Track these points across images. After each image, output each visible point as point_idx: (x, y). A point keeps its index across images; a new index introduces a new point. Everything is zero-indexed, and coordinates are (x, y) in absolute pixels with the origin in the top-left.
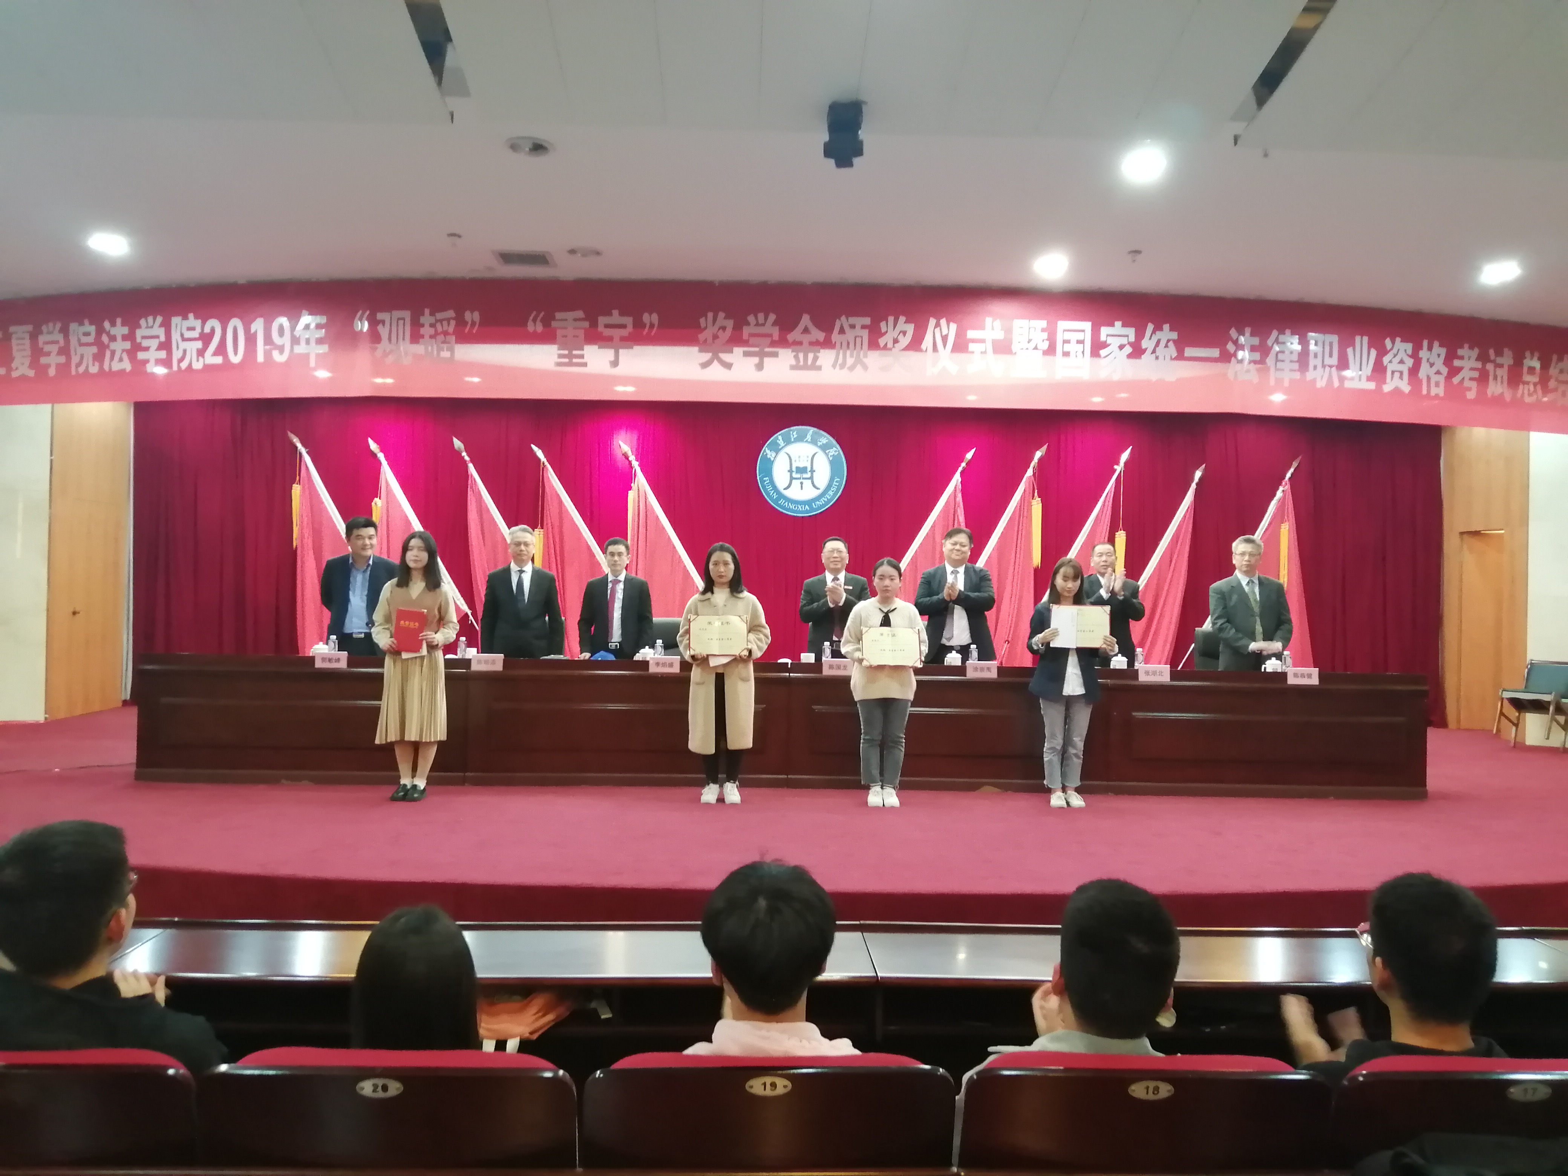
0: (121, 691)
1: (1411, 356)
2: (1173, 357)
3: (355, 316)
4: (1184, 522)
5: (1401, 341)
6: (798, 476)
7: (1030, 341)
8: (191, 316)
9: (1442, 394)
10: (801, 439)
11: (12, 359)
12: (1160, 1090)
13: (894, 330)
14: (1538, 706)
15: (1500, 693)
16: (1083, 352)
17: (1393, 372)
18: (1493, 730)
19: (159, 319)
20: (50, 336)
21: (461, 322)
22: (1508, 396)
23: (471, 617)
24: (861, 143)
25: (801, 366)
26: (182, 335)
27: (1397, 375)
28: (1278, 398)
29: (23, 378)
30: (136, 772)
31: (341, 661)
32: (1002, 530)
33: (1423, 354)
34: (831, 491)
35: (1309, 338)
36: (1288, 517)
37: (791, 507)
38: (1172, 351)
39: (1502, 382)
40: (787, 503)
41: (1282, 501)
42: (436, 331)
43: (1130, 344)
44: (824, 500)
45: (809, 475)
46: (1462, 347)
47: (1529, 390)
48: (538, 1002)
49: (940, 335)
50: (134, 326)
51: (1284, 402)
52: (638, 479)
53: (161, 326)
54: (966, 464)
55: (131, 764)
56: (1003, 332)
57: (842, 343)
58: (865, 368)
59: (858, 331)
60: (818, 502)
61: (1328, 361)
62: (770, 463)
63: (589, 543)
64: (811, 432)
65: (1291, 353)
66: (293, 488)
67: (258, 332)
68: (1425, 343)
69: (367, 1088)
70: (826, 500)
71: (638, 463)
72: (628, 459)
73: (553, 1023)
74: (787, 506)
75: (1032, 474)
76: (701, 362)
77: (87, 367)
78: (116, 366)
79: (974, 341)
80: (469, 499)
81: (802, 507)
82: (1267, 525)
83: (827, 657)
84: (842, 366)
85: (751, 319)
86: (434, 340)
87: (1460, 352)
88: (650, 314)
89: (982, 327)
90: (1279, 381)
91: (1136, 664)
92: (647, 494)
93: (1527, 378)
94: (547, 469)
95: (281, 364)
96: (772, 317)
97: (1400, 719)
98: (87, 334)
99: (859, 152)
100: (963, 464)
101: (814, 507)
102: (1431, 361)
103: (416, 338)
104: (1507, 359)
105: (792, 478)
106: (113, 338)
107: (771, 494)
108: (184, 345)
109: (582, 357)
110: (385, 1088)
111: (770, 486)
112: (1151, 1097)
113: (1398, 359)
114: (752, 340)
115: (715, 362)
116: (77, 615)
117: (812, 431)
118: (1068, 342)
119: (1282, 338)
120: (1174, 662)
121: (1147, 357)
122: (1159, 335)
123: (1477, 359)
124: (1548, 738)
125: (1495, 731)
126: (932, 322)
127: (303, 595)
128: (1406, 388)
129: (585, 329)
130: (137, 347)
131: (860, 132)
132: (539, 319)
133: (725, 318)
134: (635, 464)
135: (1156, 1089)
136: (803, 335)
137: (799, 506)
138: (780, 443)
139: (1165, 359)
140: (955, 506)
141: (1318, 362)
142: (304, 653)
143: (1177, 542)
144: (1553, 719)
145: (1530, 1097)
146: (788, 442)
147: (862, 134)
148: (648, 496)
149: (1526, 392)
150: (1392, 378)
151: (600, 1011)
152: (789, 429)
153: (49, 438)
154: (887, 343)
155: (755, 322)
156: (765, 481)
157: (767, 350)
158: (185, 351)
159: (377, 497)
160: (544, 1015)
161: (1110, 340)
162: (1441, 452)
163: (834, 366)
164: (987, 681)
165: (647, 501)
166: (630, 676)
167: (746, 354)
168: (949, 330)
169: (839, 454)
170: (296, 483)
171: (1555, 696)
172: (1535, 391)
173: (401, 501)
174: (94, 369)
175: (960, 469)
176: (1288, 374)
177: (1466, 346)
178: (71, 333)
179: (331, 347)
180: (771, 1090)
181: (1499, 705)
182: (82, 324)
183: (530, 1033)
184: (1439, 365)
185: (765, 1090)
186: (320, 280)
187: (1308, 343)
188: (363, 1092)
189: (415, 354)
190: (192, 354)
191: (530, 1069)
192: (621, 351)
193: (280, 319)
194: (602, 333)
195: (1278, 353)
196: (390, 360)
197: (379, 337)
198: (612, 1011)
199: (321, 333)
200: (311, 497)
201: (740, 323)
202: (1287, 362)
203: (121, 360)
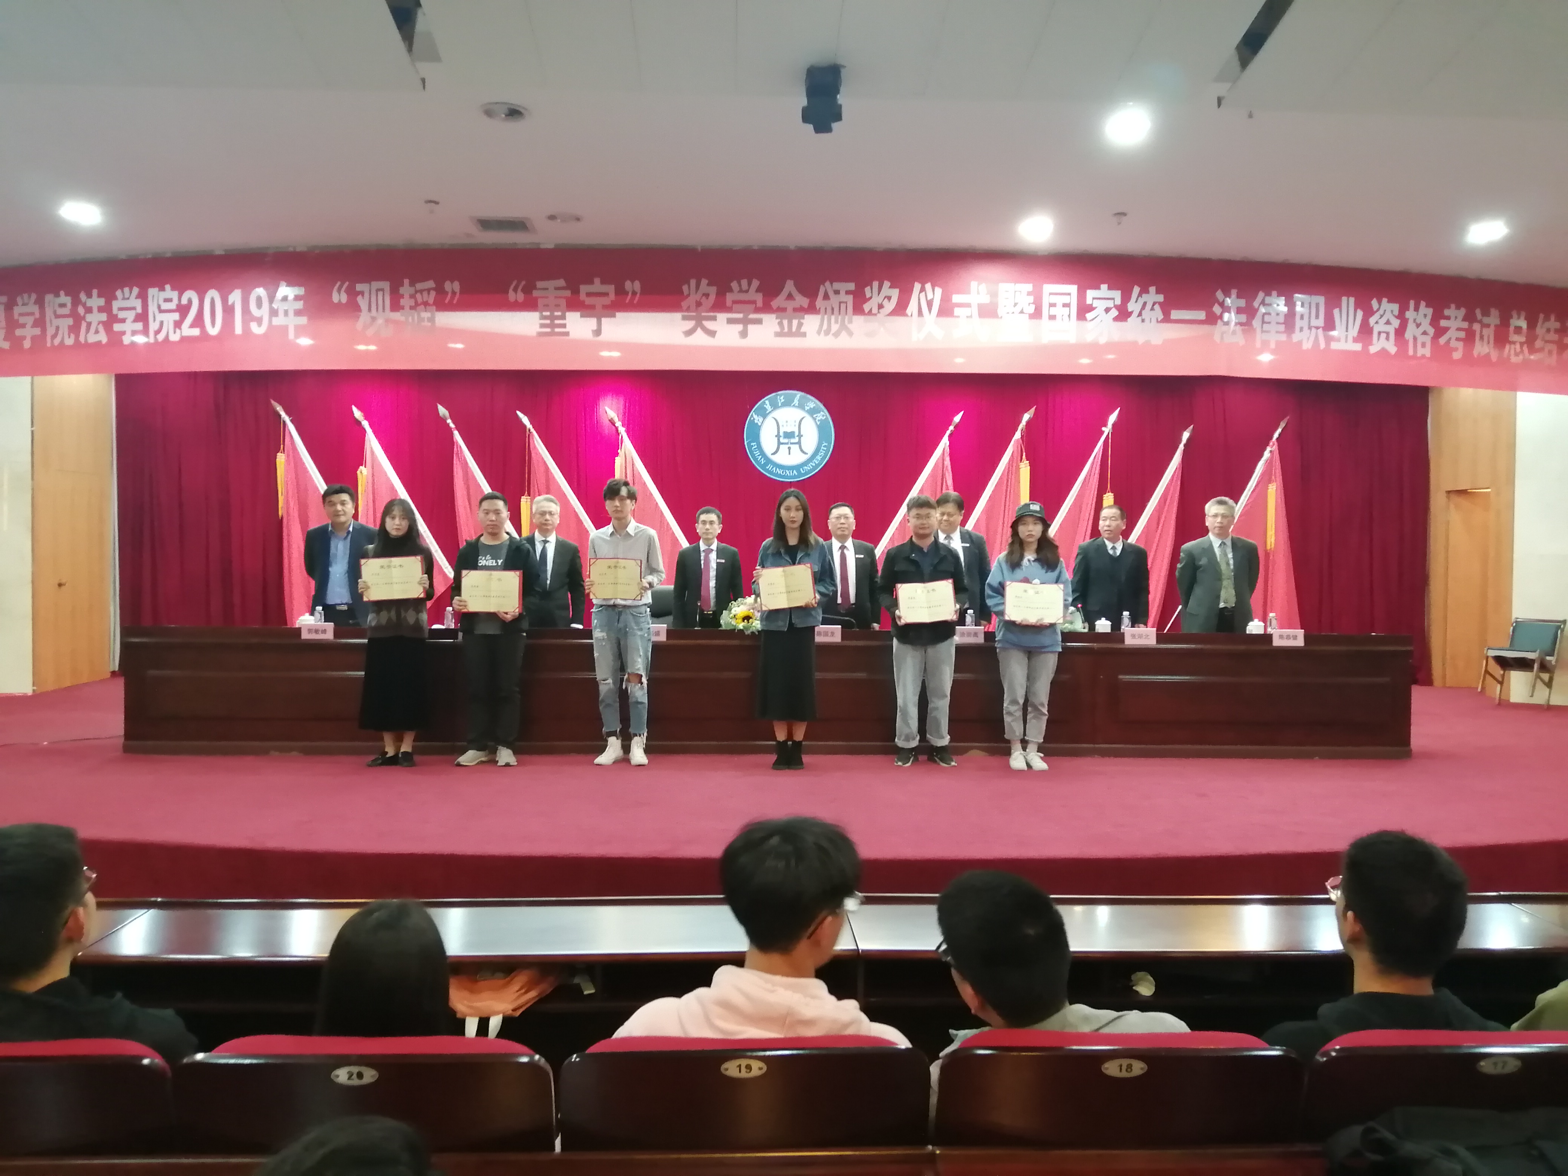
0: (110, 662)
1: (1397, 317)
2: (1159, 320)
3: (334, 285)
5: (1388, 302)
6: (786, 441)
7: (1016, 304)
8: (168, 287)
9: (1428, 354)
10: (788, 403)
12: (1133, 1068)
13: (878, 295)
14: (1523, 664)
15: (1485, 651)
16: (1069, 316)
17: (1379, 333)
18: (1477, 688)
19: (136, 290)
20: (26, 307)
21: (440, 290)
22: (1494, 355)
24: (840, 107)
25: (786, 332)
26: (159, 307)
27: (1383, 336)
28: (1266, 358)
30: (124, 744)
31: (327, 632)
32: (990, 492)
33: (1410, 314)
34: (819, 456)
35: (1294, 299)
36: (1275, 478)
37: (779, 472)
38: (1158, 313)
39: (1489, 343)
40: (774, 468)
41: (1269, 462)
42: (416, 302)
43: (1116, 307)
44: (811, 465)
45: (796, 440)
46: (1449, 308)
47: (1515, 349)
48: (521, 979)
49: (925, 300)
50: (110, 298)
51: (1271, 362)
52: (625, 446)
53: (137, 297)
54: (954, 428)
55: (119, 737)
56: (989, 296)
57: (826, 308)
58: (850, 334)
59: (843, 297)
60: (806, 467)
61: (1314, 322)
62: (757, 428)
63: (576, 510)
64: (798, 396)
65: (1278, 314)
66: (278, 457)
67: (236, 304)
68: (1412, 303)
69: (342, 1075)
70: (814, 465)
71: (624, 429)
72: (614, 426)
73: (536, 999)
74: (774, 471)
75: (1020, 437)
76: (684, 329)
77: (63, 340)
78: (92, 338)
79: (960, 305)
80: (455, 465)
81: (790, 473)
84: (827, 333)
85: (734, 285)
86: (413, 311)
87: (1447, 312)
88: (633, 281)
89: (968, 292)
90: (1266, 343)
91: (1123, 627)
92: (634, 459)
93: (1514, 337)
94: (533, 435)
95: (259, 335)
96: (756, 283)
97: (1385, 680)
98: (62, 305)
99: (838, 117)
100: (951, 428)
101: (802, 472)
102: (1418, 321)
103: (396, 306)
104: (1494, 319)
105: (779, 443)
106: (89, 310)
107: (758, 459)
108: (160, 317)
109: (564, 326)
110: (360, 1075)
111: (758, 451)
112: (1124, 1074)
113: (1384, 320)
114: (736, 307)
115: (699, 329)
116: (63, 587)
118: (1052, 305)
119: (1268, 300)
120: (1160, 626)
121: (1133, 320)
122: (1145, 297)
123: (1464, 320)
124: (1532, 696)
125: (1479, 690)
126: (917, 286)
127: (290, 566)
128: (1392, 349)
129: (567, 298)
130: (113, 319)
131: (838, 96)
132: (520, 288)
133: (708, 285)
134: (622, 430)
135: (1130, 1067)
136: (787, 301)
137: (786, 471)
138: (767, 407)
139: (1151, 322)
140: (943, 468)
141: (1305, 323)
142: (293, 623)
143: (1165, 503)
144: (1538, 677)
145: (1499, 1070)
146: (775, 407)
147: (841, 99)
148: (635, 462)
149: (1512, 352)
150: (1378, 339)
151: (583, 985)
152: (776, 393)
153: (30, 411)
154: (872, 308)
155: (738, 289)
156: (752, 446)
157: (751, 316)
158: (162, 323)
159: (362, 465)
160: (526, 992)
161: (1096, 303)
162: (1427, 414)
163: (819, 333)
165: (634, 466)
167: (730, 321)
168: (934, 294)
169: (827, 418)
170: (280, 451)
171: (1540, 653)
172: (1522, 351)
173: (387, 470)
174: (70, 341)
175: (948, 433)
176: (1275, 335)
177: (1453, 306)
178: (46, 305)
179: (310, 319)
180: (746, 1072)
181: (1485, 662)
182: (57, 295)
183: (513, 1010)
184: (1426, 325)
185: (740, 1072)
186: (298, 250)
187: (1294, 305)
188: (338, 1079)
189: (396, 322)
190: (169, 325)
191: (506, 1055)
192: (603, 319)
193: (257, 290)
194: (584, 302)
195: (1264, 314)
196: (370, 332)
197: (358, 309)
198: (595, 987)
199: (300, 305)
200: (296, 467)
201: (723, 290)
202: (1273, 323)
203: (97, 332)
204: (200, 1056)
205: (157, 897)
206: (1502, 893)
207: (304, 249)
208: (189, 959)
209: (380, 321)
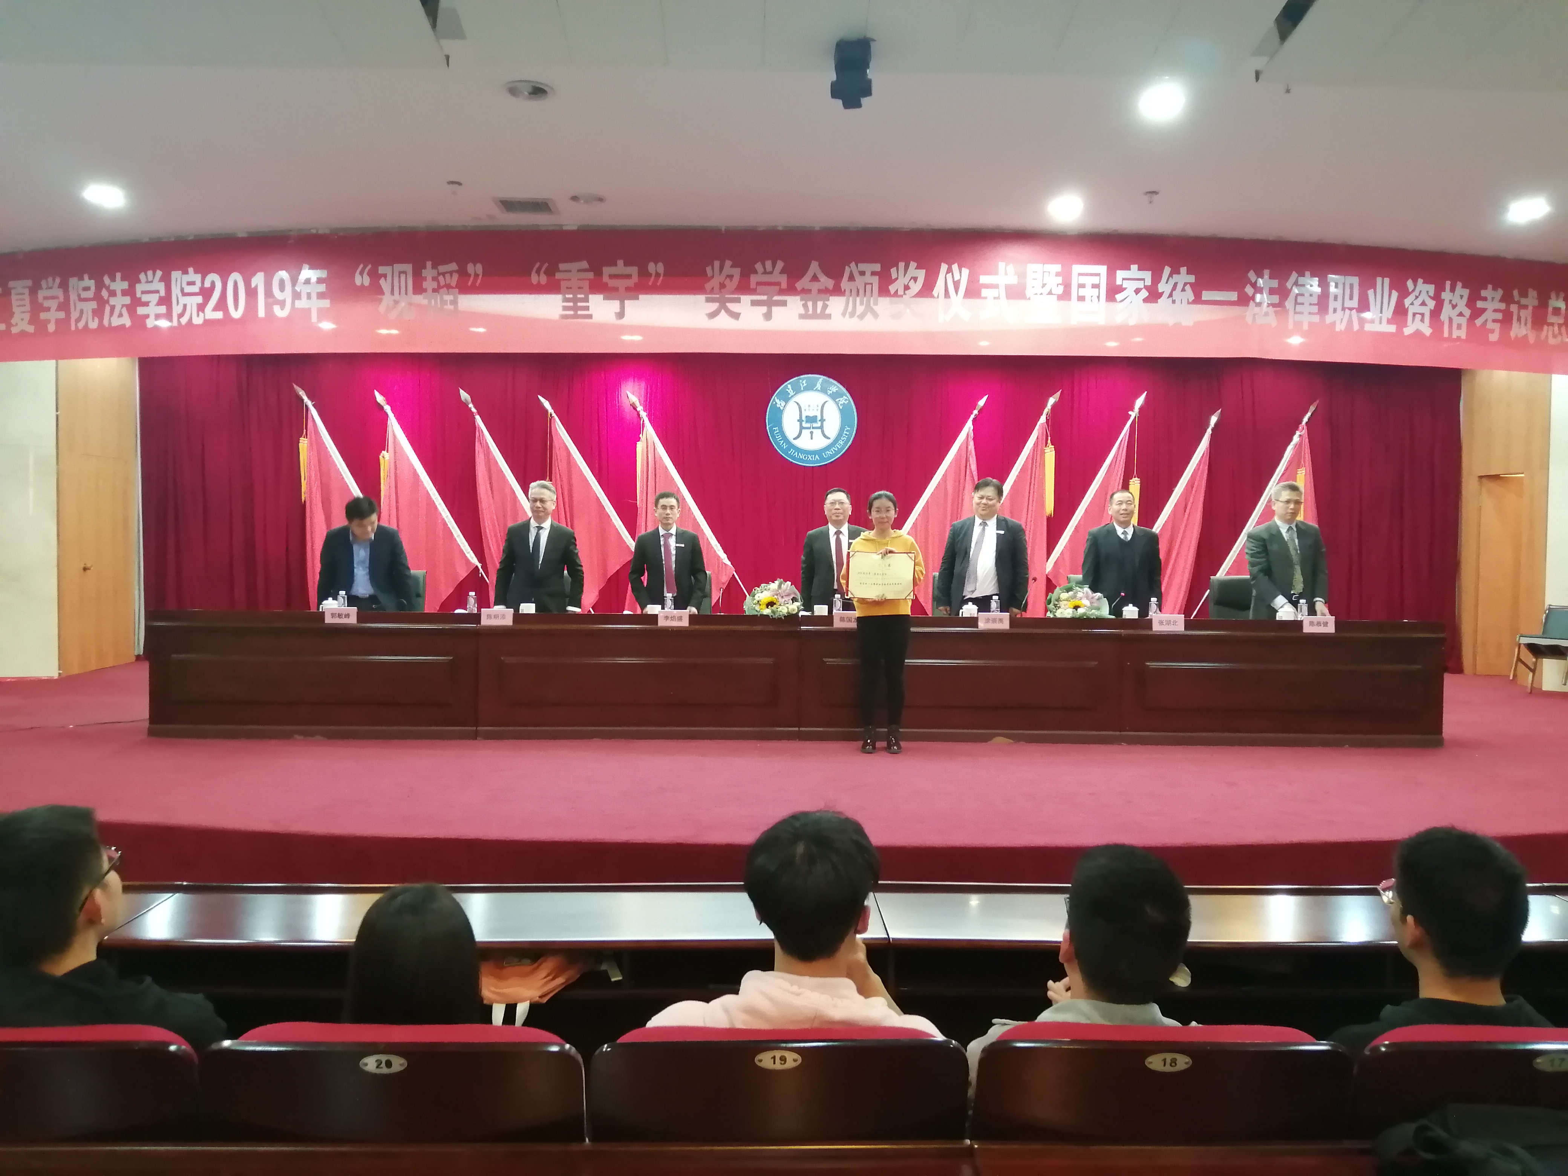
0: (135, 646)
1: (1433, 298)
2: (1190, 301)
3: (357, 268)
4: (1198, 469)
5: (1423, 283)
6: (808, 425)
7: (1044, 285)
8: (191, 270)
9: (1464, 337)
10: (810, 387)
11: (12, 314)
12: (1177, 1062)
13: (904, 276)
14: (1556, 652)
15: (1517, 639)
16: (1098, 297)
17: (1414, 314)
18: (1509, 676)
19: (159, 273)
20: (50, 291)
21: (463, 273)
22: (1532, 338)
23: (481, 570)
24: (869, 82)
25: (810, 314)
26: (182, 290)
27: (1418, 317)
28: (1296, 340)
29: (23, 334)
30: (149, 729)
31: (351, 616)
32: (1015, 477)
33: (1446, 295)
34: (841, 440)
35: (1328, 280)
36: (1304, 461)
37: (801, 457)
38: (1189, 294)
39: (1526, 324)
40: (797, 453)
41: (1299, 446)
42: (439, 285)
43: (1146, 287)
44: (834, 450)
45: (819, 424)
46: (1486, 288)
47: (1553, 330)
48: (548, 965)
49: (952, 281)
50: (134, 281)
51: (1302, 344)
52: (647, 430)
53: (161, 280)
54: (978, 412)
55: (144, 720)
56: (1017, 276)
57: (851, 290)
58: (876, 315)
59: (868, 278)
60: (828, 452)
61: (1348, 303)
62: (780, 412)
63: (598, 495)
64: (820, 380)
65: (1311, 295)
66: (300, 441)
67: (258, 287)
68: (1448, 284)
69: (370, 1064)
70: (836, 449)
71: (645, 414)
72: (636, 410)
73: (563, 986)
74: (796, 456)
75: (1045, 421)
76: (708, 312)
77: (87, 323)
78: (116, 322)
79: (987, 286)
80: (477, 451)
81: (812, 457)
82: (1283, 470)
83: (839, 610)
84: (852, 315)
85: (758, 266)
86: (436, 294)
87: (1483, 293)
88: (656, 263)
89: (995, 273)
90: (1298, 325)
91: (1150, 613)
92: (655, 444)
93: (1551, 319)
94: (554, 419)
95: (282, 318)
96: (780, 265)
97: (1417, 667)
98: (87, 289)
99: (867, 92)
100: (976, 412)
101: (825, 456)
102: (1454, 302)
103: (418, 289)
104: (1532, 299)
105: (802, 428)
106: (113, 294)
107: (781, 444)
108: (184, 300)
109: (587, 308)
110: (389, 1064)
111: (780, 436)
112: (1168, 1069)
113: (1420, 300)
114: (759, 288)
115: (723, 311)
116: (88, 571)
117: (822, 379)
118: (1081, 286)
119: (1301, 280)
120: (1187, 611)
121: (1163, 301)
122: (1176, 278)
123: (1501, 301)
124: (1565, 684)
125: (1511, 678)
126: (944, 267)
127: (312, 549)
128: (1427, 331)
129: (590, 281)
130: (137, 302)
131: (868, 71)
132: (543, 269)
133: (732, 266)
134: (644, 415)
135: (1174, 1061)
136: (811, 282)
137: (809, 456)
138: (790, 392)
139: (1181, 303)
140: (967, 453)
141: (1338, 305)
143: (1192, 487)
145: (1556, 1067)
146: (797, 391)
147: (870, 74)
148: (656, 447)
149: (1550, 333)
150: (1413, 320)
151: (610, 973)
152: (798, 377)
153: (54, 395)
154: (897, 290)
155: (762, 270)
156: (775, 431)
157: (776, 298)
158: (185, 306)
159: (384, 450)
160: (554, 979)
161: (1125, 284)
162: (1460, 396)
163: (844, 314)
164: (1002, 632)
165: (656, 452)
166: (640, 630)
167: (754, 303)
168: (961, 275)
169: (849, 403)
170: (303, 436)
172: (1560, 332)
173: (409, 455)
174: (94, 325)
175: (972, 416)
176: (1307, 317)
177: (1490, 287)
178: (70, 289)
179: (332, 301)
180: (781, 1064)
181: (1517, 650)
182: (81, 279)
183: (540, 997)
184: (1462, 306)
185: (774, 1063)
186: (320, 232)
187: (1328, 285)
188: (367, 1067)
189: (419, 306)
190: (192, 309)
191: (536, 1044)
192: (626, 302)
193: (280, 272)
194: (607, 284)
195: (1297, 295)
196: (393, 315)
197: (381, 292)
198: (622, 974)
199: (322, 288)
200: (319, 453)
201: (747, 272)
202: (1307, 305)
203: (121, 315)
204: (227, 1043)
205: (183, 881)
206: (1545, 884)
207: (327, 231)
208: (214, 943)
209: (403, 304)
